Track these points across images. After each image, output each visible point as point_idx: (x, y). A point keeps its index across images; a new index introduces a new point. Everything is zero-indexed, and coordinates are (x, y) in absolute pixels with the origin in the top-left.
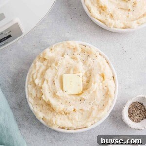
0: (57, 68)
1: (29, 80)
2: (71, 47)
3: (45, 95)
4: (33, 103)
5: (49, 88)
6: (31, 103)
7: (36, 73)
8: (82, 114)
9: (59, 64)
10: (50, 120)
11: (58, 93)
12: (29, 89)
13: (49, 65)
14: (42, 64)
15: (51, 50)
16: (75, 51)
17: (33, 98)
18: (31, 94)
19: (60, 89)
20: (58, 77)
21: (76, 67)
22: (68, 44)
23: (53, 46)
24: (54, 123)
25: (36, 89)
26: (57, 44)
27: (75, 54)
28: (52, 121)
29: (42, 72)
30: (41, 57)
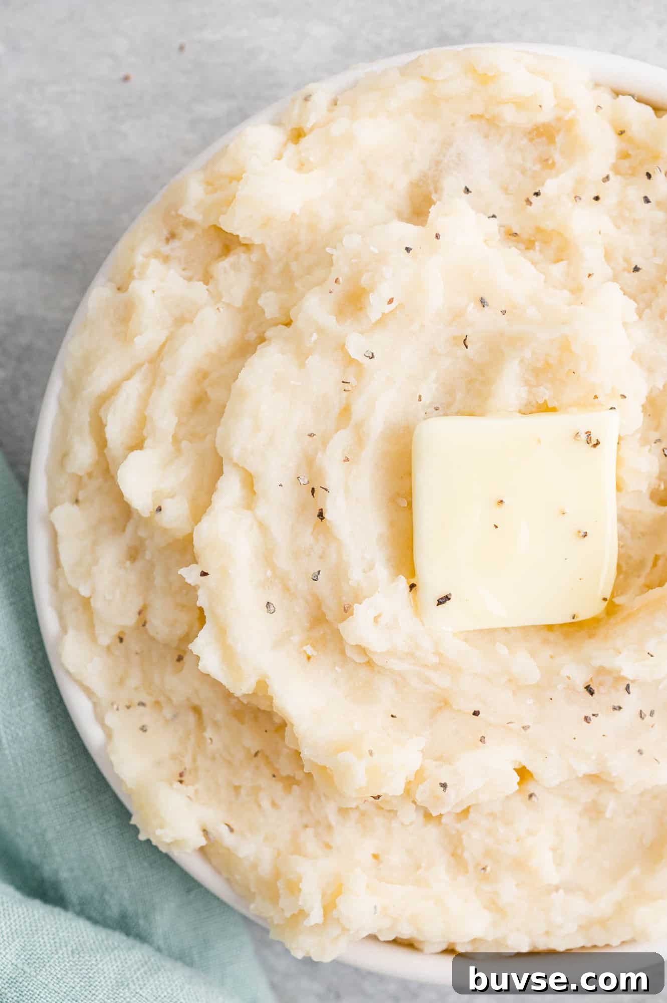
0: (356, 345)
1: (62, 456)
2: (509, 115)
3: (222, 633)
4: (99, 687)
5: (267, 556)
6: (89, 692)
7: (132, 389)
8: (594, 811)
9: (376, 306)
10: (277, 874)
11: (362, 613)
12: (68, 552)
13: (270, 304)
14: (199, 290)
15: (298, 135)
16: (547, 163)
17: (105, 639)
18: (86, 603)
19: (382, 571)
20: (360, 441)
21: (565, 346)
22: (484, 79)
23: (322, 93)
24: (316, 916)
25: (134, 553)
26: (361, 70)
27: (550, 187)
28: (294, 888)
29: (202, 375)
30: (189, 211)
